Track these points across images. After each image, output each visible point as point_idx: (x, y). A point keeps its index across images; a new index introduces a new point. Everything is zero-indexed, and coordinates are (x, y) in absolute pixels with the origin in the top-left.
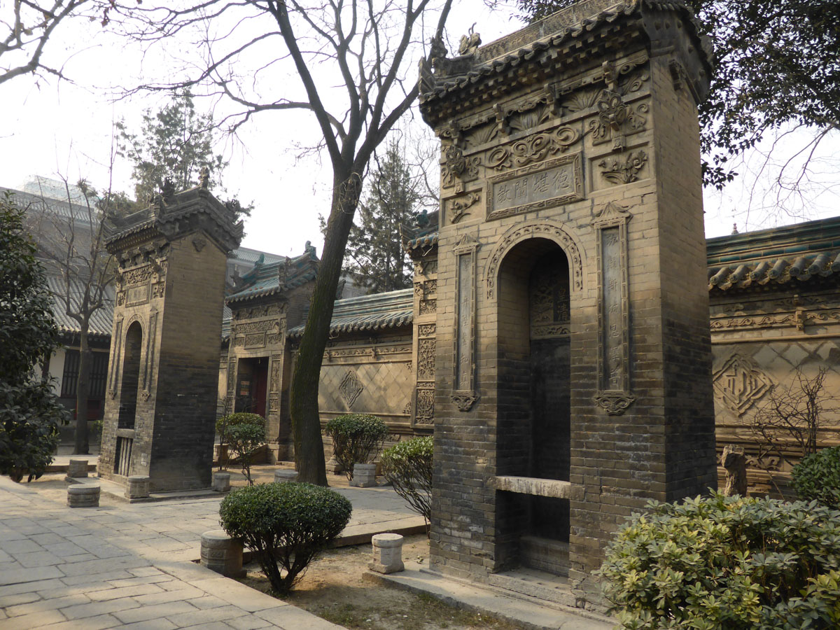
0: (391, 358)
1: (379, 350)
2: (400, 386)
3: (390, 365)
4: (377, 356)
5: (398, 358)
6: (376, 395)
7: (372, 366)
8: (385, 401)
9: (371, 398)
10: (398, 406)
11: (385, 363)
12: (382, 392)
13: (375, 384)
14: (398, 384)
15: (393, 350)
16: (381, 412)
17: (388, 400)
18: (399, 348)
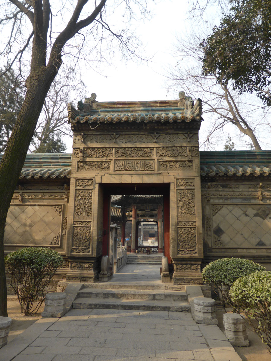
0: (37, 202)
1: (26, 195)
2: (47, 224)
3: (37, 207)
4: (23, 200)
5: (45, 202)
6: (21, 230)
7: (17, 208)
8: (31, 235)
9: (15, 232)
10: (44, 239)
11: (31, 205)
12: (28, 228)
13: (19, 221)
14: (45, 222)
15: (40, 195)
16: (26, 244)
17: (34, 234)
18: (48, 195)
